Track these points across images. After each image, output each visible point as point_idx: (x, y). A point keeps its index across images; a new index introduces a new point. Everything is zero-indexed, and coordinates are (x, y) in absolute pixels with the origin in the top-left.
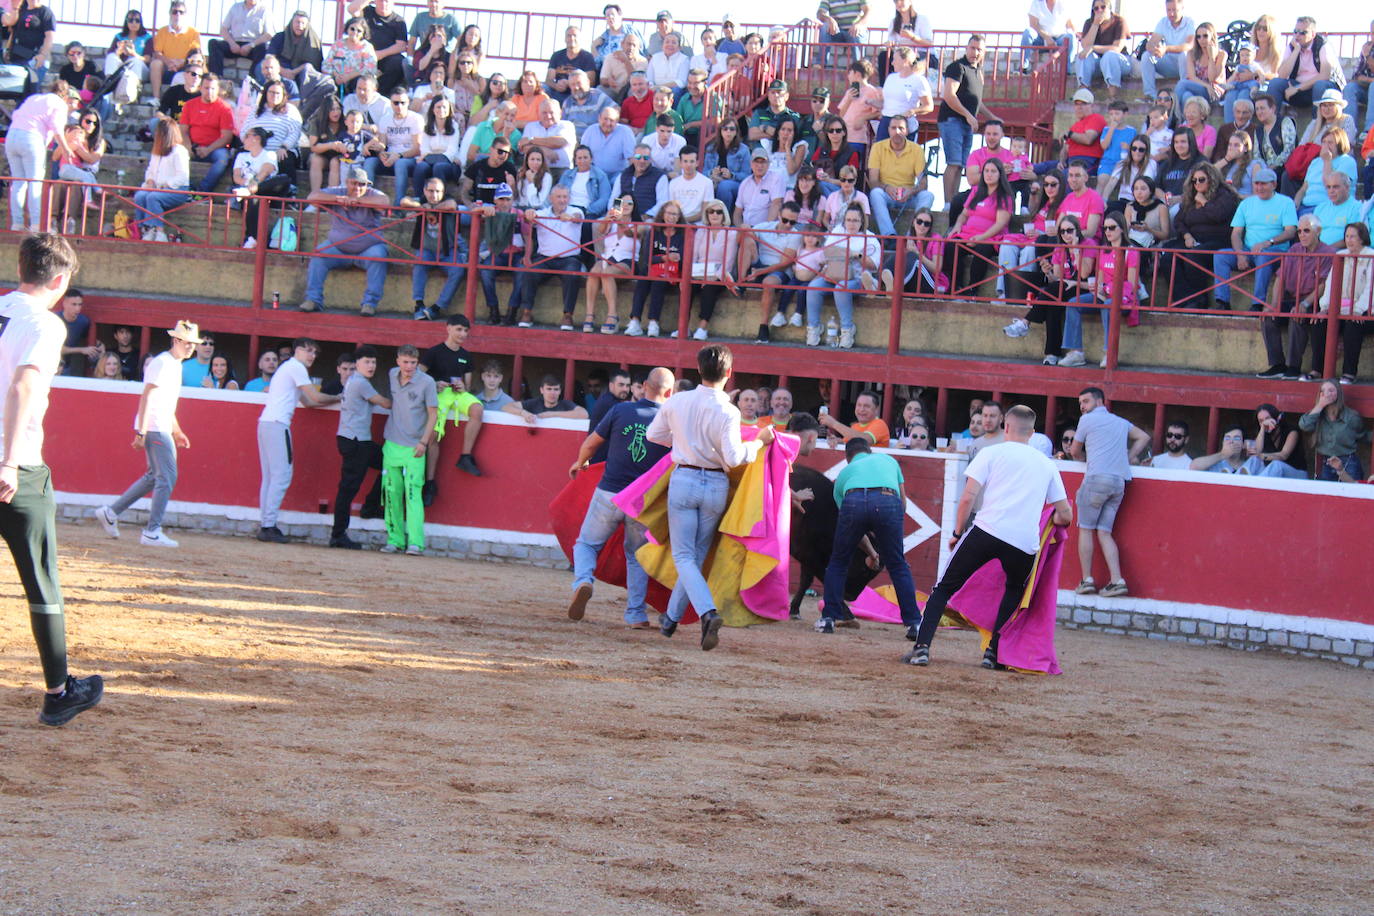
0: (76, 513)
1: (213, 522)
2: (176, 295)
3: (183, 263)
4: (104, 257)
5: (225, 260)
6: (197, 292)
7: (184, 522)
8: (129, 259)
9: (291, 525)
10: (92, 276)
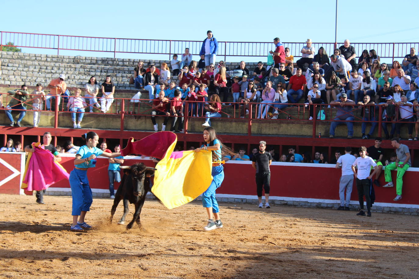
1: (304, 203)
2: (290, 135)
3: (291, 125)
4: (268, 125)
5: (304, 124)
6: (295, 134)
7: (295, 203)
8: (275, 125)
9: (327, 204)
10: (264, 131)
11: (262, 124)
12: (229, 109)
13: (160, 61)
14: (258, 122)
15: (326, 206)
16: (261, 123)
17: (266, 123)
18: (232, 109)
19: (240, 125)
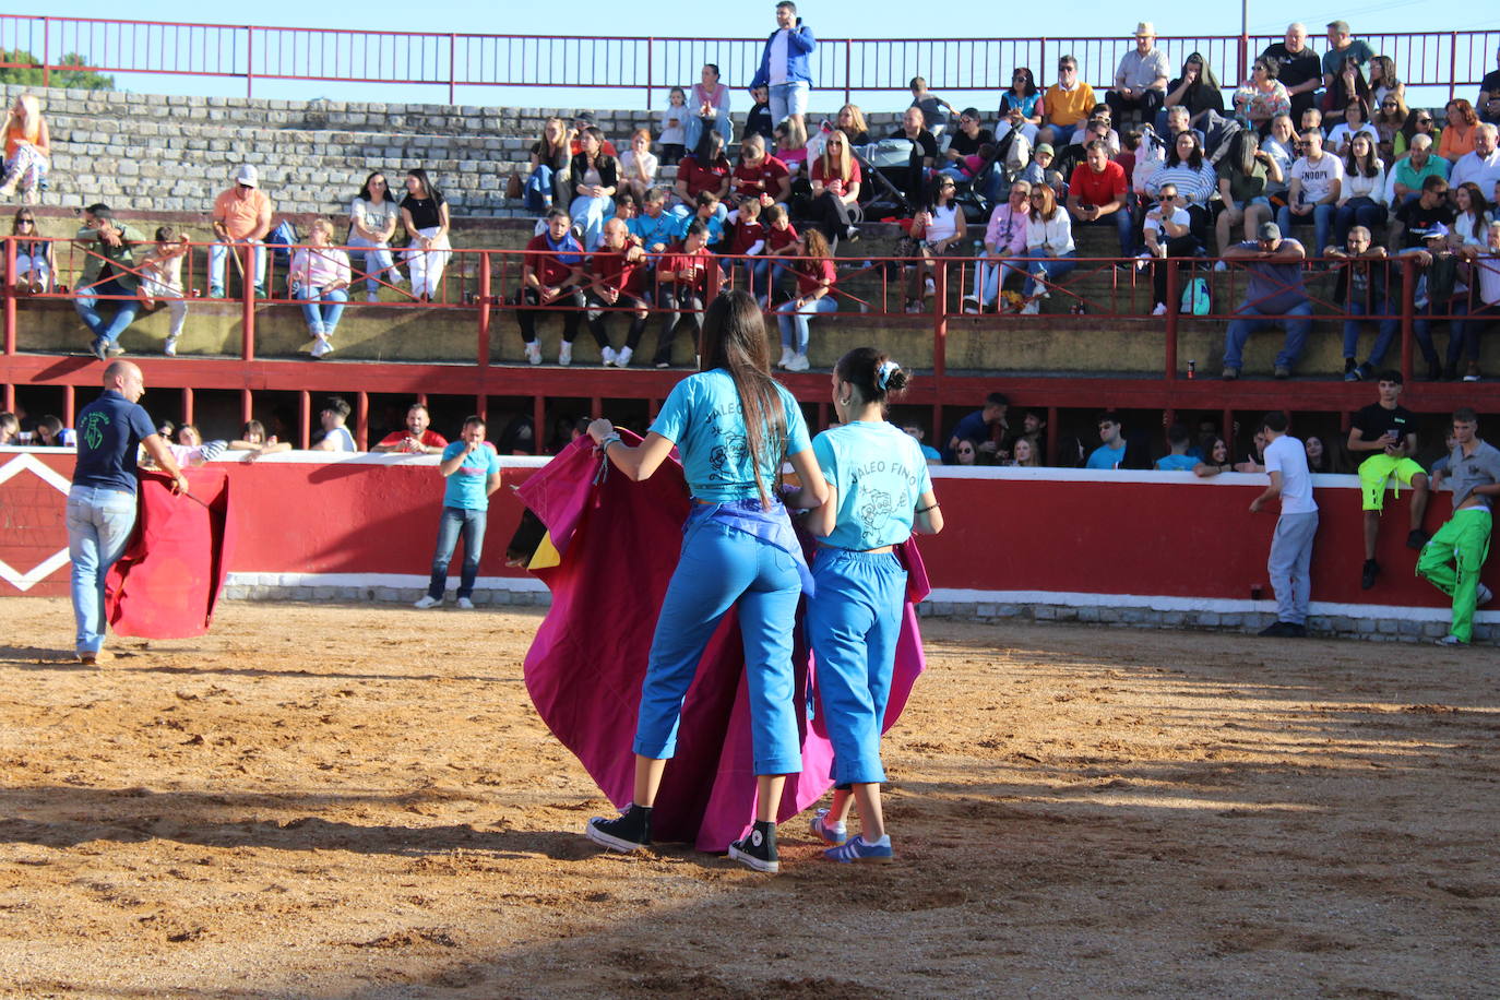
0: (991, 612)
1: (1137, 615)
2: (1083, 371)
3: (1088, 336)
4: (1005, 336)
5: (1133, 330)
6: (1104, 367)
7: (1106, 615)
8: (1030, 335)
9: (1221, 614)
10: (993, 356)
11: (983, 333)
12: (866, 282)
13: (614, 113)
14: (971, 328)
15: (1217, 623)
16: (979, 329)
17: (997, 328)
18: (873, 282)
19: (906, 338)
